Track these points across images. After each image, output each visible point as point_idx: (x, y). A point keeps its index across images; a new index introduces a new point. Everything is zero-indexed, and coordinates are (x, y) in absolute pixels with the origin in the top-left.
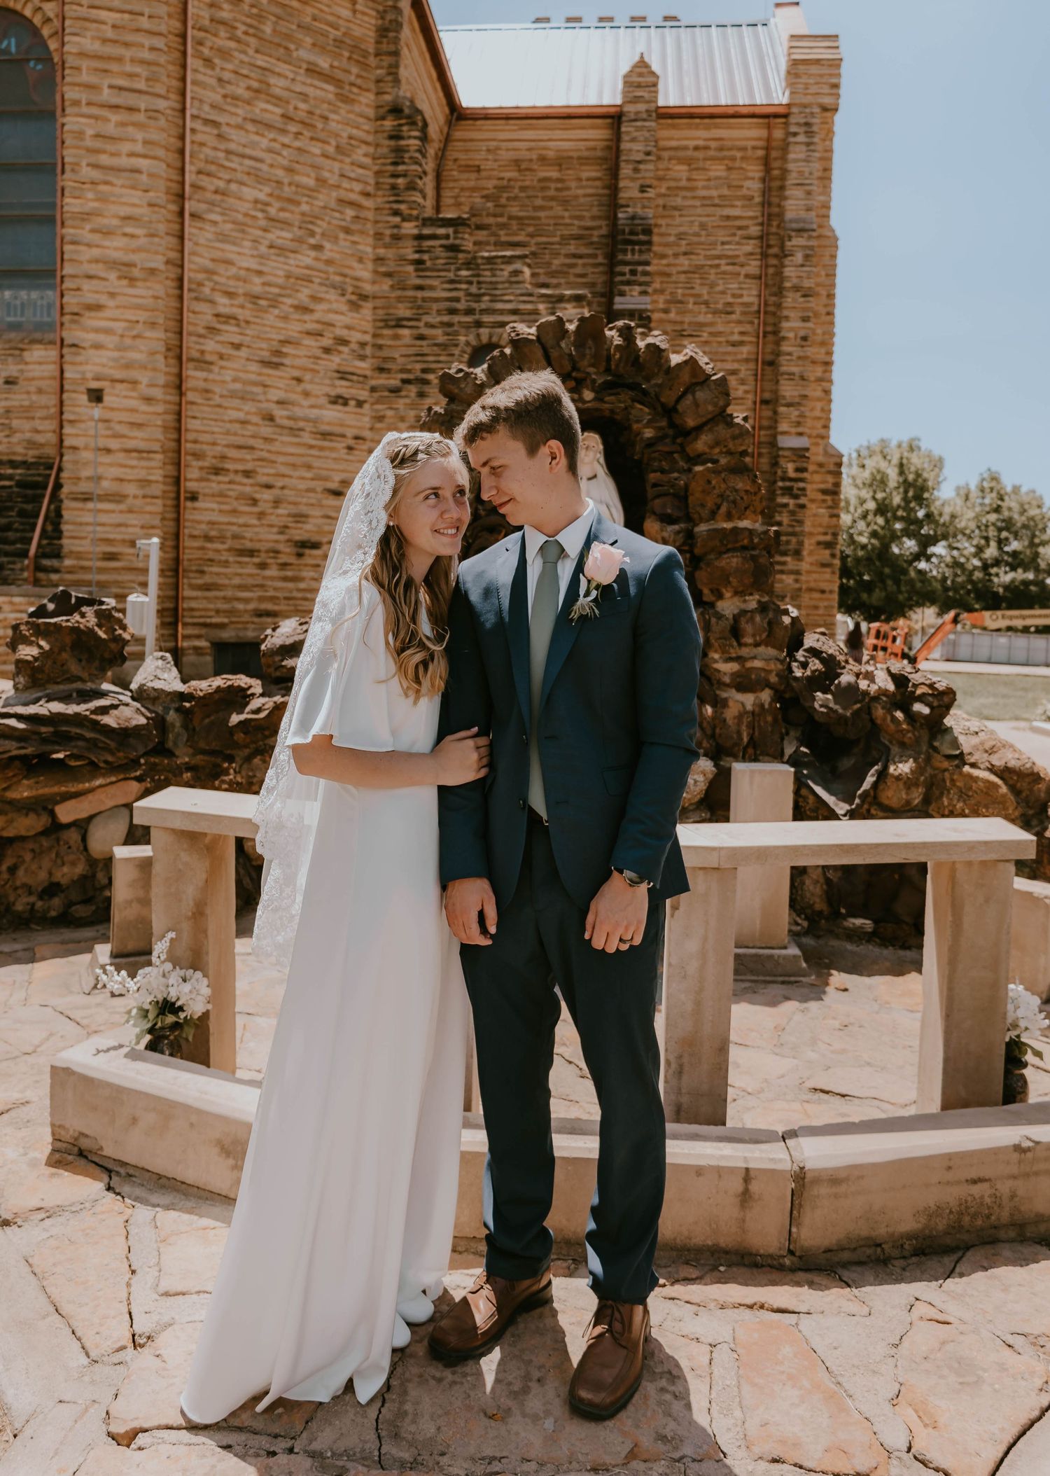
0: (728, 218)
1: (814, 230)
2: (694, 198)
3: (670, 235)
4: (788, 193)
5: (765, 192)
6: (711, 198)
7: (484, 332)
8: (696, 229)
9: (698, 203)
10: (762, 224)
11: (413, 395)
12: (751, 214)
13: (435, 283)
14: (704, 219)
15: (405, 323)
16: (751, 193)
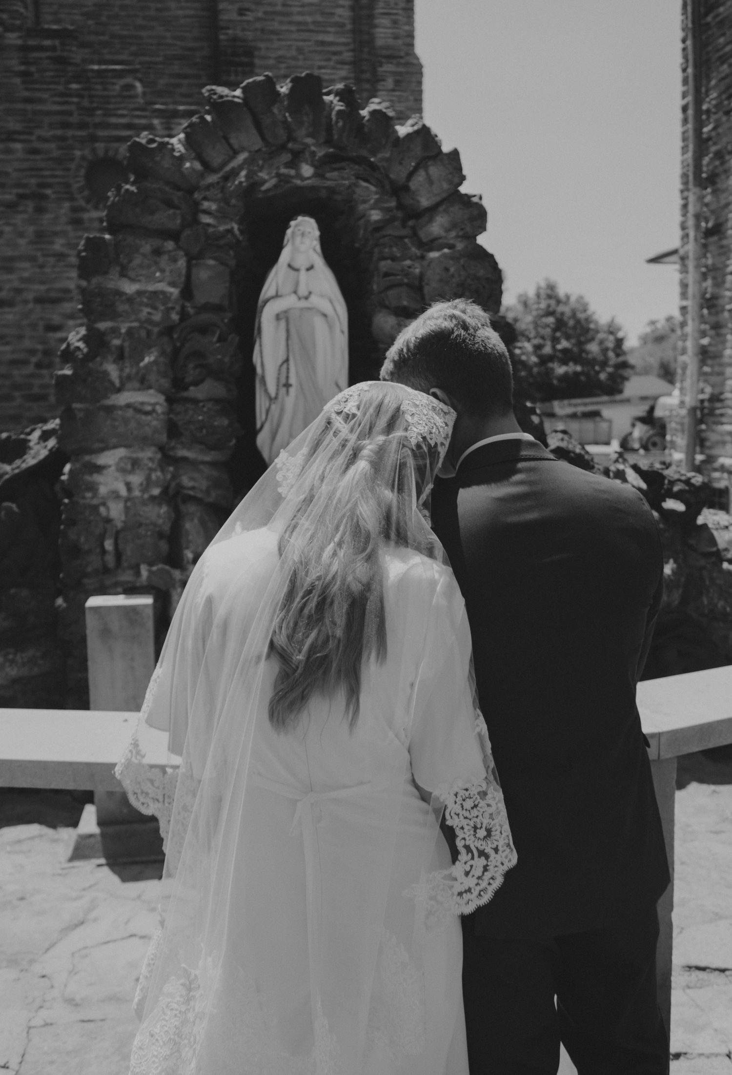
0: (323, 43)
1: (401, 57)
2: (290, 23)
3: (269, 58)
4: (377, 21)
5: (355, 20)
6: (305, 23)
7: (100, 146)
8: (293, 53)
9: (293, 28)
10: (353, 50)
11: (30, 209)
12: (343, 40)
13: (45, 96)
14: (300, 44)
15: (16, 137)
16: (341, 20)
